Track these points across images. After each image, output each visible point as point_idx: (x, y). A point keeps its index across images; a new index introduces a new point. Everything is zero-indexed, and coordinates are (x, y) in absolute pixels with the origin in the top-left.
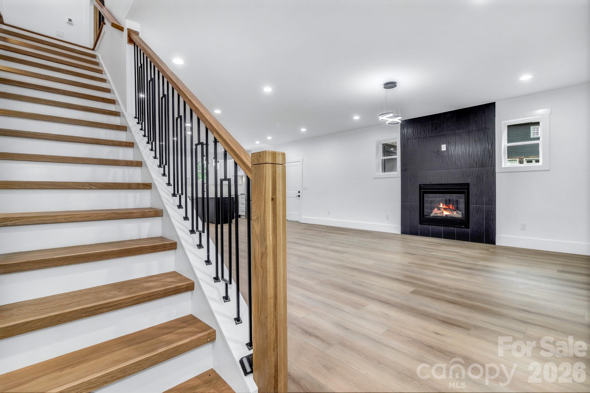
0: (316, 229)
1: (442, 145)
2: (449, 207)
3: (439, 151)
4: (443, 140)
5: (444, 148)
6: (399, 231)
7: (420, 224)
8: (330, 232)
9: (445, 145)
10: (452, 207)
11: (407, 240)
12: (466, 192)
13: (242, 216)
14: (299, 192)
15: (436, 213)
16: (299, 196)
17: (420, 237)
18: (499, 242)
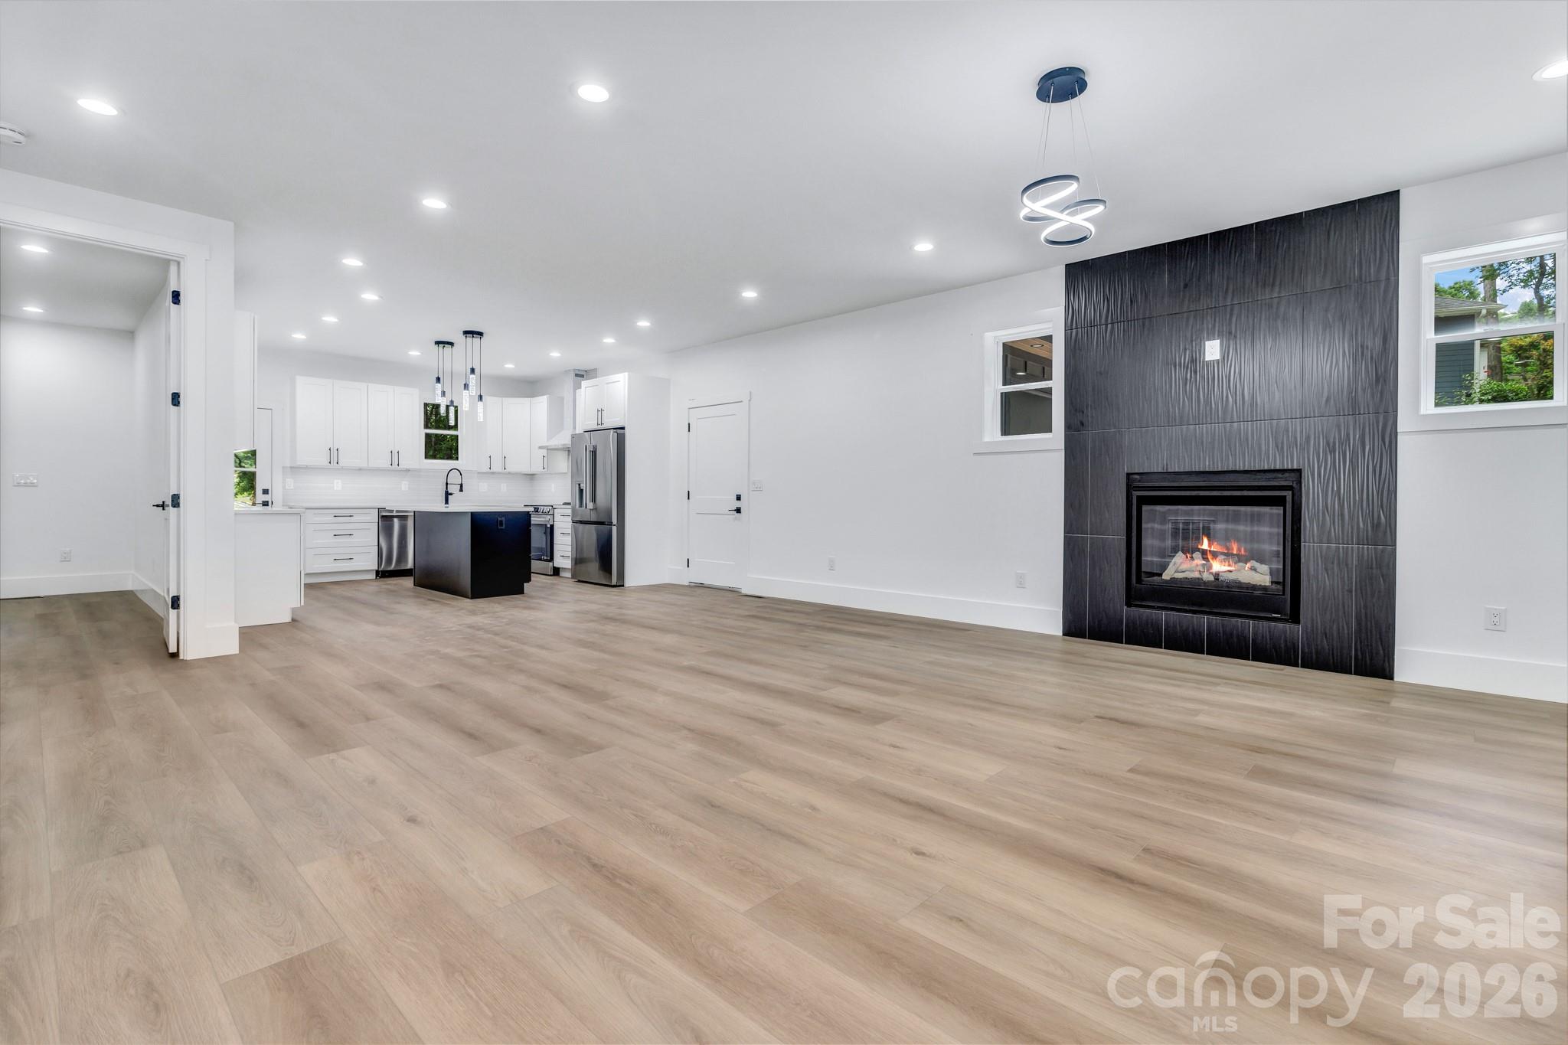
0: (788, 617)
1: (1207, 343)
2: (1228, 549)
3: (1195, 362)
4: (1210, 326)
5: (1212, 350)
6: (1056, 628)
7: (1129, 604)
8: (831, 630)
9: (1219, 341)
10: (1239, 550)
11: (1089, 661)
12: (1289, 499)
13: (565, 569)
14: (739, 498)
15: (1182, 567)
16: (738, 510)
17: (1125, 648)
18: (1404, 673)
